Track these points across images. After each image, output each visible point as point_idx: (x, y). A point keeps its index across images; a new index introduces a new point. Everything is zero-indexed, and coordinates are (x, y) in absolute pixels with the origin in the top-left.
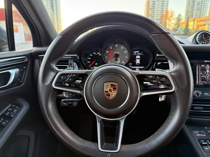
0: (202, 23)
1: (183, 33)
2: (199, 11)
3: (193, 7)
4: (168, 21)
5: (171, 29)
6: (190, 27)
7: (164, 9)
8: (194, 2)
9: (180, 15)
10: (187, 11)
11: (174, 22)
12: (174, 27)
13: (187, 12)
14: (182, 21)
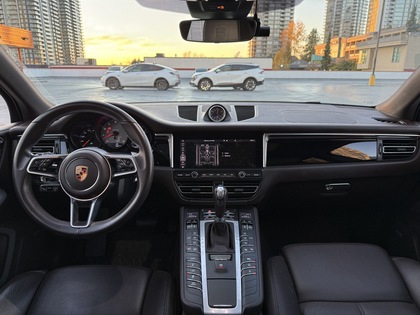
0: (353, 47)
1: (320, 66)
2: (350, 24)
3: (338, 16)
4: (293, 42)
5: (299, 58)
6: (334, 55)
7: (286, 19)
8: (340, 6)
9: (314, 32)
10: (327, 23)
11: (304, 43)
12: (304, 54)
13: (328, 25)
14: (318, 43)
